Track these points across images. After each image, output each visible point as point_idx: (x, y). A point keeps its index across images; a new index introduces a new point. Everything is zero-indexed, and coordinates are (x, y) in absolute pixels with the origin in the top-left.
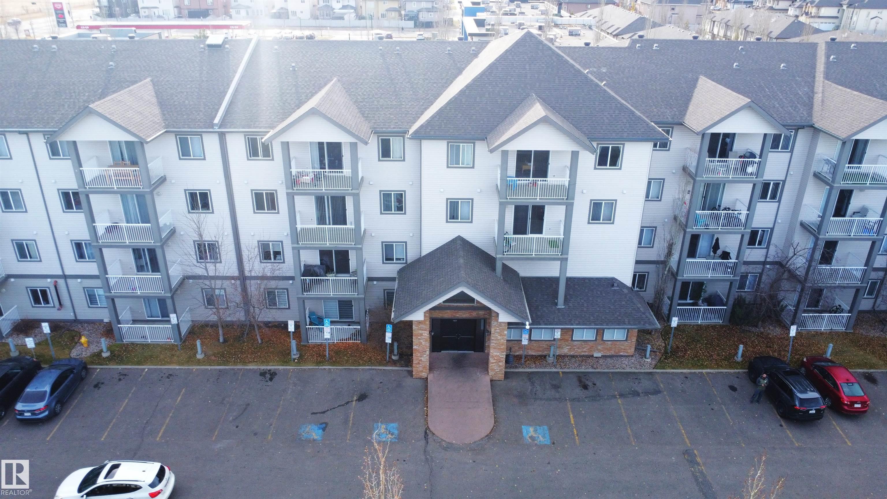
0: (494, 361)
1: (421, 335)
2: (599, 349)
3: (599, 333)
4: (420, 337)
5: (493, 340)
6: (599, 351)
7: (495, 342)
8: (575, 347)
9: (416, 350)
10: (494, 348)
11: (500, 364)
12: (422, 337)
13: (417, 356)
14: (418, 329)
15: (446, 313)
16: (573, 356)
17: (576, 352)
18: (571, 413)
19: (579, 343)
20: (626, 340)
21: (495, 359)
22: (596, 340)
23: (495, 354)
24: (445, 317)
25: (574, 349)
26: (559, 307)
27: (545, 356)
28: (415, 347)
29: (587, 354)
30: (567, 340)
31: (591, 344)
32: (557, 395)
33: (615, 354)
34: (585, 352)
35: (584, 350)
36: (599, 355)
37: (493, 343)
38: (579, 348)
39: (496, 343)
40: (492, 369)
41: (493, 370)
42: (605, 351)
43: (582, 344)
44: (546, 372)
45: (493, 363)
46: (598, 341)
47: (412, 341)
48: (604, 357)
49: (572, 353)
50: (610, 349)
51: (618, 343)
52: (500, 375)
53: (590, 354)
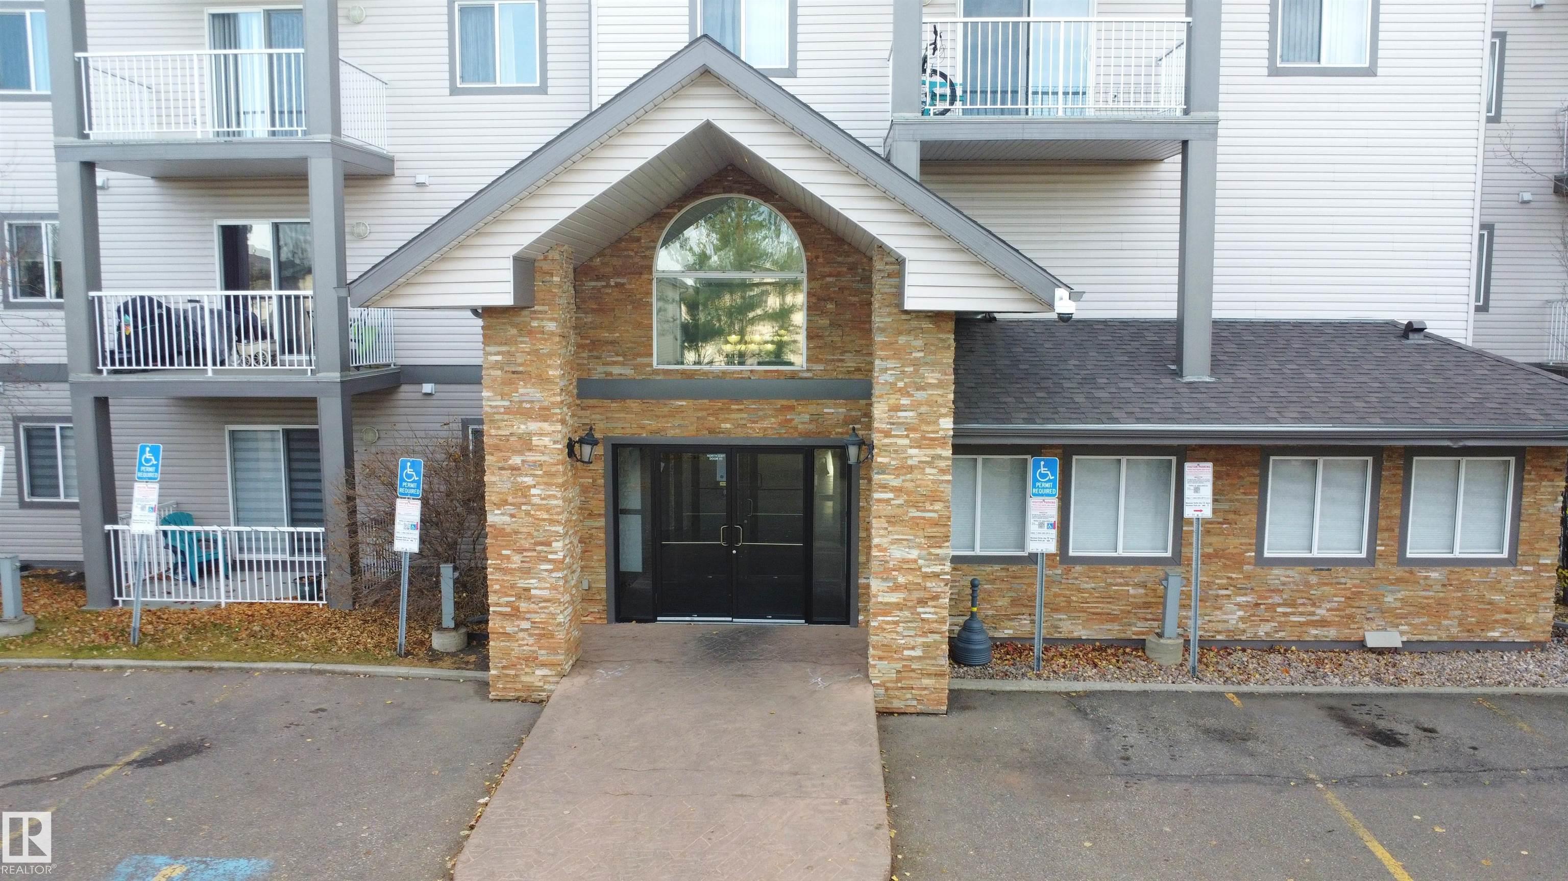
0: (894, 598)
1: (525, 443)
2: (1391, 611)
3: (1382, 523)
4: (516, 460)
5: (883, 470)
6: (1392, 618)
7: (895, 482)
8: (1277, 599)
9: (501, 532)
10: (892, 520)
11: (927, 613)
12: (531, 457)
13: (506, 571)
14: (508, 410)
15: (671, 415)
16: (1271, 647)
17: (1281, 627)
18: (1362, 832)
19: (1294, 573)
20: (1512, 560)
21: (896, 588)
22: (1370, 560)
23: (898, 553)
24: (671, 433)
25: (1272, 607)
26: (1188, 379)
27: (1140, 645)
28: (495, 517)
29: (1332, 633)
30: (1237, 562)
31: (1351, 579)
32: (1248, 765)
33: (1464, 636)
34: (1323, 623)
35: (1321, 612)
36: (1392, 639)
37: (884, 487)
38: (1293, 605)
39: (898, 490)
40: (886, 647)
41: (889, 651)
42: (1416, 621)
43: (1307, 584)
44: (1160, 692)
45: (887, 609)
46: (1380, 565)
47: (481, 484)
48: (1409, 647)
49: (1263, 631)
50: (1439, 609)
51: (1475, 576)
52: (926, 682)
53: (1346, 633)
